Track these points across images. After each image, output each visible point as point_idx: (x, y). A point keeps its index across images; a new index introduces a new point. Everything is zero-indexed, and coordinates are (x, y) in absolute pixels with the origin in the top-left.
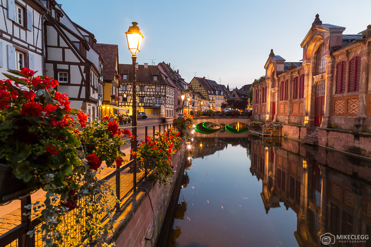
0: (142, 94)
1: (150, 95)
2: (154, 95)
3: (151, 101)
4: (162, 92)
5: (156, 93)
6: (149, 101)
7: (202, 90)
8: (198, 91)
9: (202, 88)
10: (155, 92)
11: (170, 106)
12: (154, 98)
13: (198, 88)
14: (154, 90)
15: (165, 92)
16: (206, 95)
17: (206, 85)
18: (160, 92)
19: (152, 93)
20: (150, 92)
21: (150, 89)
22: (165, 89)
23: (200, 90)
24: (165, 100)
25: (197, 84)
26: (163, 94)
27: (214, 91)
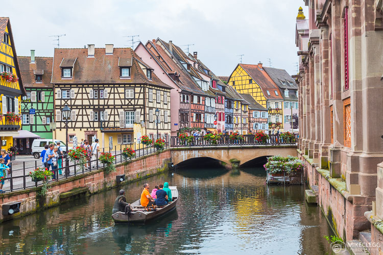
0: (99, 105)
1: (114, 105)
2: (122, 105)
3: (117, 117)
4: (138, 99)
5: (127, 102)
6: (112, 117)
7: (255, 90)
8: (246, 92)
9: (254, 86)
10: (125, 99)
11: (166, 126)
12: (122, 110)
13: (247, 87)
14: (122, 96)
15: (144, 99)
16: (263, 98)
17: (263, 79)
18: (134, 99)
19: (118, 102)
20: (114, 99)
21: (114, 93)
22: (144, 93)
23: (250, 91)
24: (144, 114)
25: (244, 78)
26: (141, 102)
27: (282, 90)
